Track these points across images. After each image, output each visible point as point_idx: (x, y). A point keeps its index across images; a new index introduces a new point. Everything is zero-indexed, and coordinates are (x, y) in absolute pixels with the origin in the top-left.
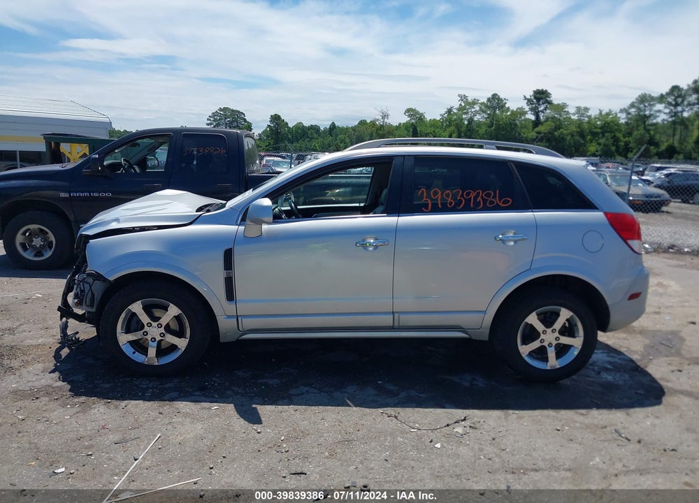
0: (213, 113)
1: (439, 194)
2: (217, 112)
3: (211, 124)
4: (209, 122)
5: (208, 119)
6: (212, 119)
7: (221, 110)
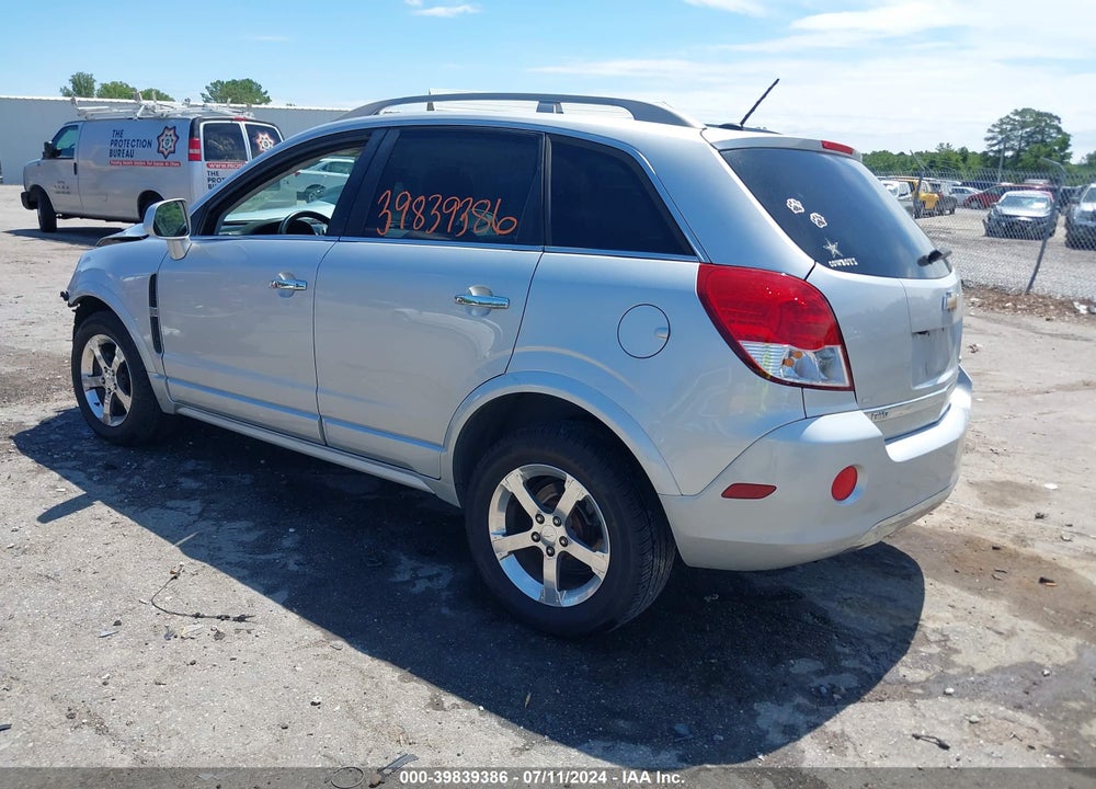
0: (1001, 120)
1: (408, 203)
2: (1008, 117)
3: (992, 139)
4: (990, 135)
5: (990, 131)
6: (997, 130)
7: (1017, 113)
